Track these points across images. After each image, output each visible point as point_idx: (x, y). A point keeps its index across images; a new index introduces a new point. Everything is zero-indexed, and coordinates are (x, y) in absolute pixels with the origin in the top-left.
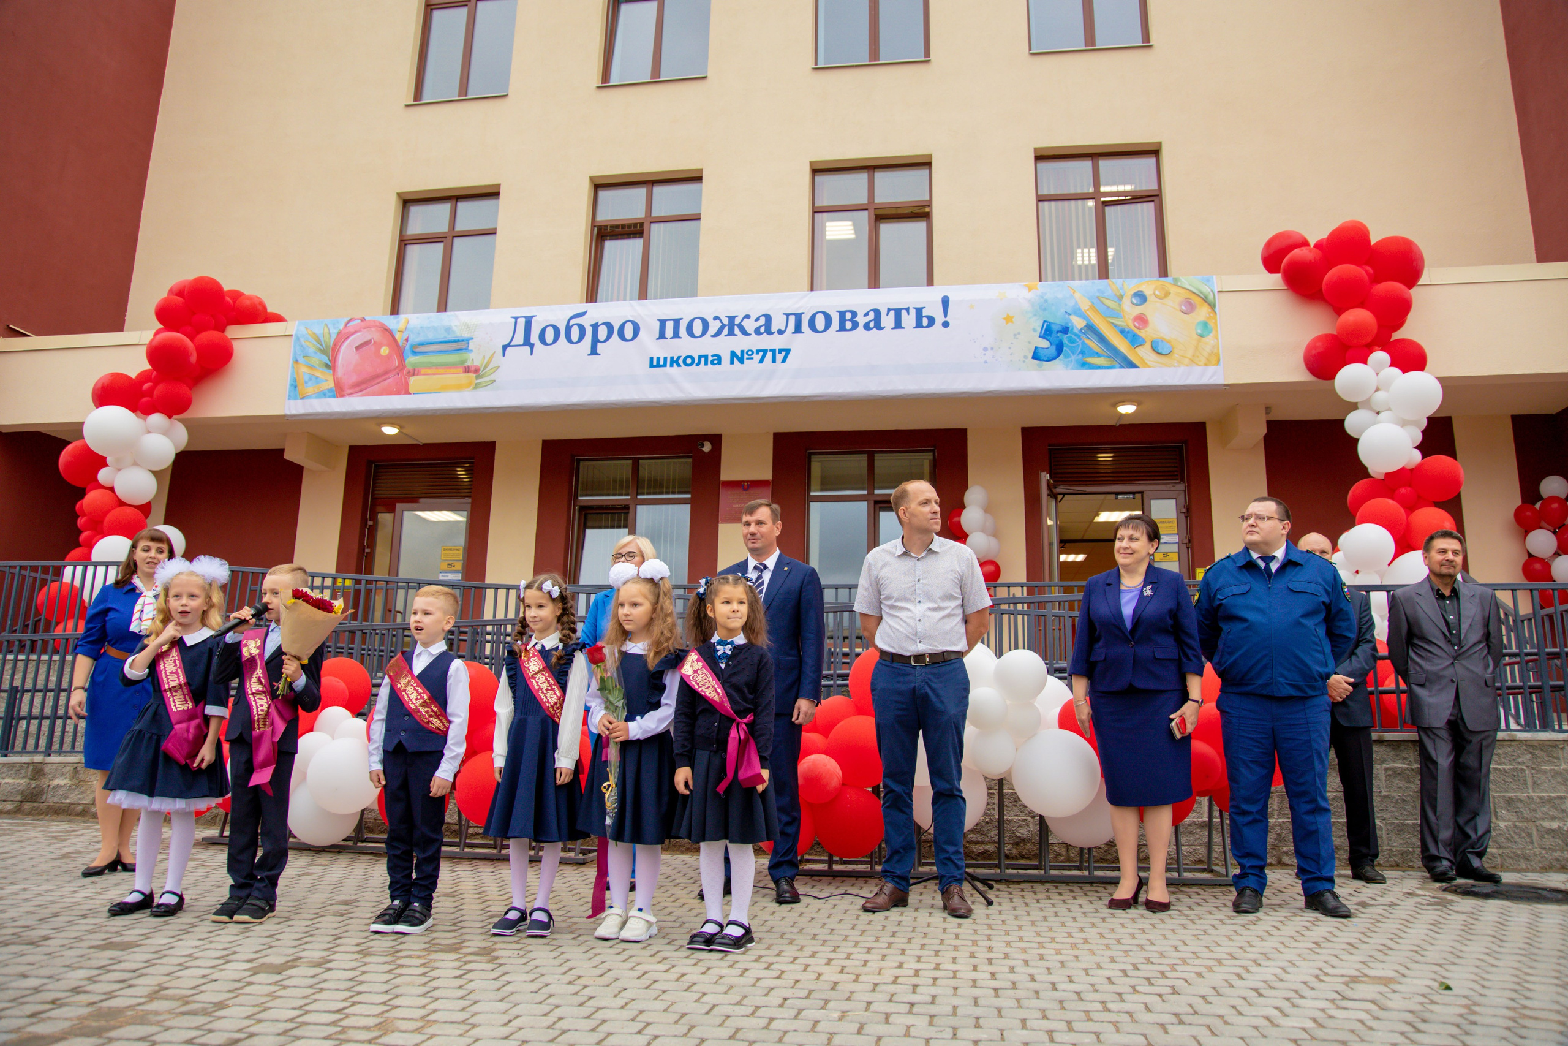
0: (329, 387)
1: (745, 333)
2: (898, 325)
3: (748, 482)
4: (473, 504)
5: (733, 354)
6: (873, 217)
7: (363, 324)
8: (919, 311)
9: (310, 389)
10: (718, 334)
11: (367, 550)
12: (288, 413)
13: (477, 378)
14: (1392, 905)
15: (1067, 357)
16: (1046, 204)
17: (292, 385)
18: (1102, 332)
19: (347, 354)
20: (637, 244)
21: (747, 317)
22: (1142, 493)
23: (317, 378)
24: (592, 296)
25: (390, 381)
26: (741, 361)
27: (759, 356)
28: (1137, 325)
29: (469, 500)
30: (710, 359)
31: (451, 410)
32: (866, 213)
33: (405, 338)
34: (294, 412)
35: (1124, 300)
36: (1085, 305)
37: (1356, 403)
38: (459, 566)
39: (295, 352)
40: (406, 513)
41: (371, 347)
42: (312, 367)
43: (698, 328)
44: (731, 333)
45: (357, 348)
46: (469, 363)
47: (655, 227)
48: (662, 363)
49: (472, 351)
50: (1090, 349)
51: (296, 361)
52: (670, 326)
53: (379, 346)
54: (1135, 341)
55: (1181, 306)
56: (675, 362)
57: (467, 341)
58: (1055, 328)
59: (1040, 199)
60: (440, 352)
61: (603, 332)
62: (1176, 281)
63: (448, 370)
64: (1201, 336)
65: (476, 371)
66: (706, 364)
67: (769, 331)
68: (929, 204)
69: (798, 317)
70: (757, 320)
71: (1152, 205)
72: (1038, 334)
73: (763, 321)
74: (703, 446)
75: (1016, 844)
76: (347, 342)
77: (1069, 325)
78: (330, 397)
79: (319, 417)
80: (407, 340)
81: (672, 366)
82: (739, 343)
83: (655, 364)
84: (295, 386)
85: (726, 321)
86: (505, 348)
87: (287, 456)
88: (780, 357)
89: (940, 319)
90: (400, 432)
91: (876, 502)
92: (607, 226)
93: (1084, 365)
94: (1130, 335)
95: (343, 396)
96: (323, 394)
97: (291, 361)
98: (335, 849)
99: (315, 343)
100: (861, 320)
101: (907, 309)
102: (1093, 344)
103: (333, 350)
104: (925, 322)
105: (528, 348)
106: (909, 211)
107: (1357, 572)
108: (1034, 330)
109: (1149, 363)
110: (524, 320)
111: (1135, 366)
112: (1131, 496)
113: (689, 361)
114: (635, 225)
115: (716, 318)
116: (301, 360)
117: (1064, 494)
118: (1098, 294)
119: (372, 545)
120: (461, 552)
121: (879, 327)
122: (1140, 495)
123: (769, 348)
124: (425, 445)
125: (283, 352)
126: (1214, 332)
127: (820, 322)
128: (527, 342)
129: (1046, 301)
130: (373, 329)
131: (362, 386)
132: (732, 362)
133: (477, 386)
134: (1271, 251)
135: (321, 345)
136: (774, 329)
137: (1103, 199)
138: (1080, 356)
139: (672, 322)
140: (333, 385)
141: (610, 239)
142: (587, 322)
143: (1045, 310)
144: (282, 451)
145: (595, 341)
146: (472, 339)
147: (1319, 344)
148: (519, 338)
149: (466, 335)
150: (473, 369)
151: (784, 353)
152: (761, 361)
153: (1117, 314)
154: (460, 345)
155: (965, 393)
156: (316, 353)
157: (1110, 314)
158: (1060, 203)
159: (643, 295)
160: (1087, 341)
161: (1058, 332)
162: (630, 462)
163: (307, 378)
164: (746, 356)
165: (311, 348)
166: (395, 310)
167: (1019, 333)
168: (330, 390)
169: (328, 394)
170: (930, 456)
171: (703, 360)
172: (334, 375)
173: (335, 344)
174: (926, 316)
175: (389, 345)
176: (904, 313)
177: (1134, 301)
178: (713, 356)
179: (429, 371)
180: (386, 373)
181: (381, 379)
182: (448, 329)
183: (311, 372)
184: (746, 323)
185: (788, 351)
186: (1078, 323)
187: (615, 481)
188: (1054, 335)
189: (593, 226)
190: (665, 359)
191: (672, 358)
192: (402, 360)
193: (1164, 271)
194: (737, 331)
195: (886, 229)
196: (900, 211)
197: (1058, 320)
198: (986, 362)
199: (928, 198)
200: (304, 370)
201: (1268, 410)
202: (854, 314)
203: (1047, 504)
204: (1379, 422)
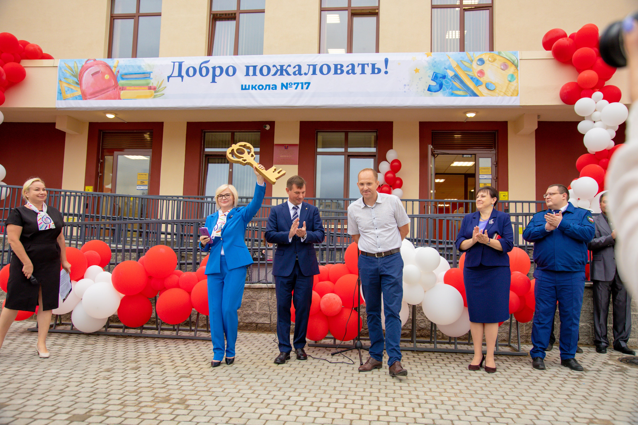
0: (79, 94)
1: (288, 74)
2: (363, 72)
3: (287, 145)
4: (153, 152)
5: (283, 85)
6: (350, 14)
7: (95, 62)
8: (373, 65)
9: (69, 95)
10: (275, 74)
11: (100, 174)
12: (58, 107)
13: (155, 92)
14: (599, 371)
15: (444, 90)
16: (435, 10)
17: (59, 92)
18: (462, 79)
19: (87, 77)
20: (233, 23)
21: (289, 66)
22: (475, 154)
23: (72, 89)
24: (210, 53)
25: (111, 92)
26: (287, 88)
27: (294, 86)
28: (479, 75)
29: (151, 150)
30: (271, 87)
31: (142, 108)
32: (347, 12)
33: (117, 70)
34: (61, 107)
35: (473, 62)
36: (454, 65)
37: (584, 117)
38: (146, 183)
39: (59, 75)
40: (119, 157)
41: (100, 75)
42: (69, 84)
43: (265, 71)
44: (282, 74)
45: (93, 75)
46: (151, 85)
47: (241, 15)
48: (247, 88)
49: (152, 78)
50: (456, 87)
51: (60, 80)
52: (251, 69)
53: (104, 74)
54: (478, 83)
55: (501, 66)
56: (253, 87)
57: (150, 73)
58: (439, 76)
59: (433, 7)
60: (136, 78)
61: (218, 71)
62: (499, 53)
63: (140, 88)
64: (510, 81)
65: (155, 89)
66: (269, 89)
67: (300, 74)
68: (378, 8)
69: (314, 66)
70: (294, 67)
71: (488, 11)
72: (431, 78)
73: (297, 68)
74: (266, 127)
75: (419, 330)
76: (87, 72)
77: (446, 75)
78: (79, 99)
79: (74, 109)
80: (118, 72)
81: (252, 89)
82: (286, 79)
83: (244, 88)
84: (60, 93)
85: (279, 68)
86: (169, 77)
87: (57, 127)
88: (305, 86)
89: (383, 70)
90: (116, 117)
91: (349, 156)
92: (217, 14)
93: (452, 94)
94: (475, 80)
95: (86, 99)
96: (76, 98)
97: (58, 80)
98: (97, 334)
99: (70, 71)
100: (345, 69)
101: (368, 64)
102: (457, 84)
103: (80, 75)
104: (376, 71)
105: (180, 78)
106: (368, 11)
107: (579, 199)
108: (429, 76)
109: (484, 94)
110: (178, 64)
111: (477, 96)
112: (470, 156)
113: (261, 87)
114: (232, 14)
115: (274, 66)
116: (63, 80)
117: (438, 154)
118: (461, 59)
119: (102, 171)
120: (147, 176)
121: (354, 73)
122: (474, 156)
123: (300, 82)
124: (128, 123)
125: (54, 75)
126: (516, 80)
127: (325, 70)
128: (180, 75)
129: (435, 62)
130: (100, 65)
131: (95, 95)
132: (282, 89)
133: (155, 97)
134: (548, 39)
135: (73, 72)
136: (303, 72)
137: (464, 8)
138: (451, 90)
139: (252, 67)
140: (81, 93)
141: (219, 21)
142: (208, 65)
143: (435, 66)
144: (54, 124)
145: (214, 76)
146: (152, 72)
147: (568, 87)
148: (176, 73)
149: (148, 70)
150: (153, 88)
151: (307, 84)
152: (296, 88)
153: (469, 69)
154: (146, 75)
155: (394, 106)
156: (70, 76)
157: (467, 69)
158: (442, 9)
159: (236, 53)
160: (454, 83)
161: (440, 78)
162: (230, 133)
163: (66, 89)
164: (289, 86)
165: (68, 74)
166: (110, 56)
167: (422, 78)
168: (79, 96)
169: (78, 98)
170: (375, 134)
171: (268, 87)
172: (81, 88)
173: (81, 72)
174: (377, 68)
175: (109, 74)
176: (366, 66)
177: (478, 63)
178: (273, 85)
179: (131, 88)
180: (108, 88)
181: (106, 91)
182: (139, 67)
183: (69, 86)
184: (289, 69)
185: (309, 83)
186: (450, 74)
187: (222, 141)
188: (439, 79)
189: (211, 14)
190: (249, 86)
191: (252, 86)
192: (116, 82)
193: (492, 49)
194: (284, 73)
195: (357, 20)
196: (363, 11)
197: (441, 72)
198: (405, 92)
199: (377, 5)
200: (65, 85)
201: (539, 116)
202: (342, 66)
203: (431, 159)
204: (595, 127)
